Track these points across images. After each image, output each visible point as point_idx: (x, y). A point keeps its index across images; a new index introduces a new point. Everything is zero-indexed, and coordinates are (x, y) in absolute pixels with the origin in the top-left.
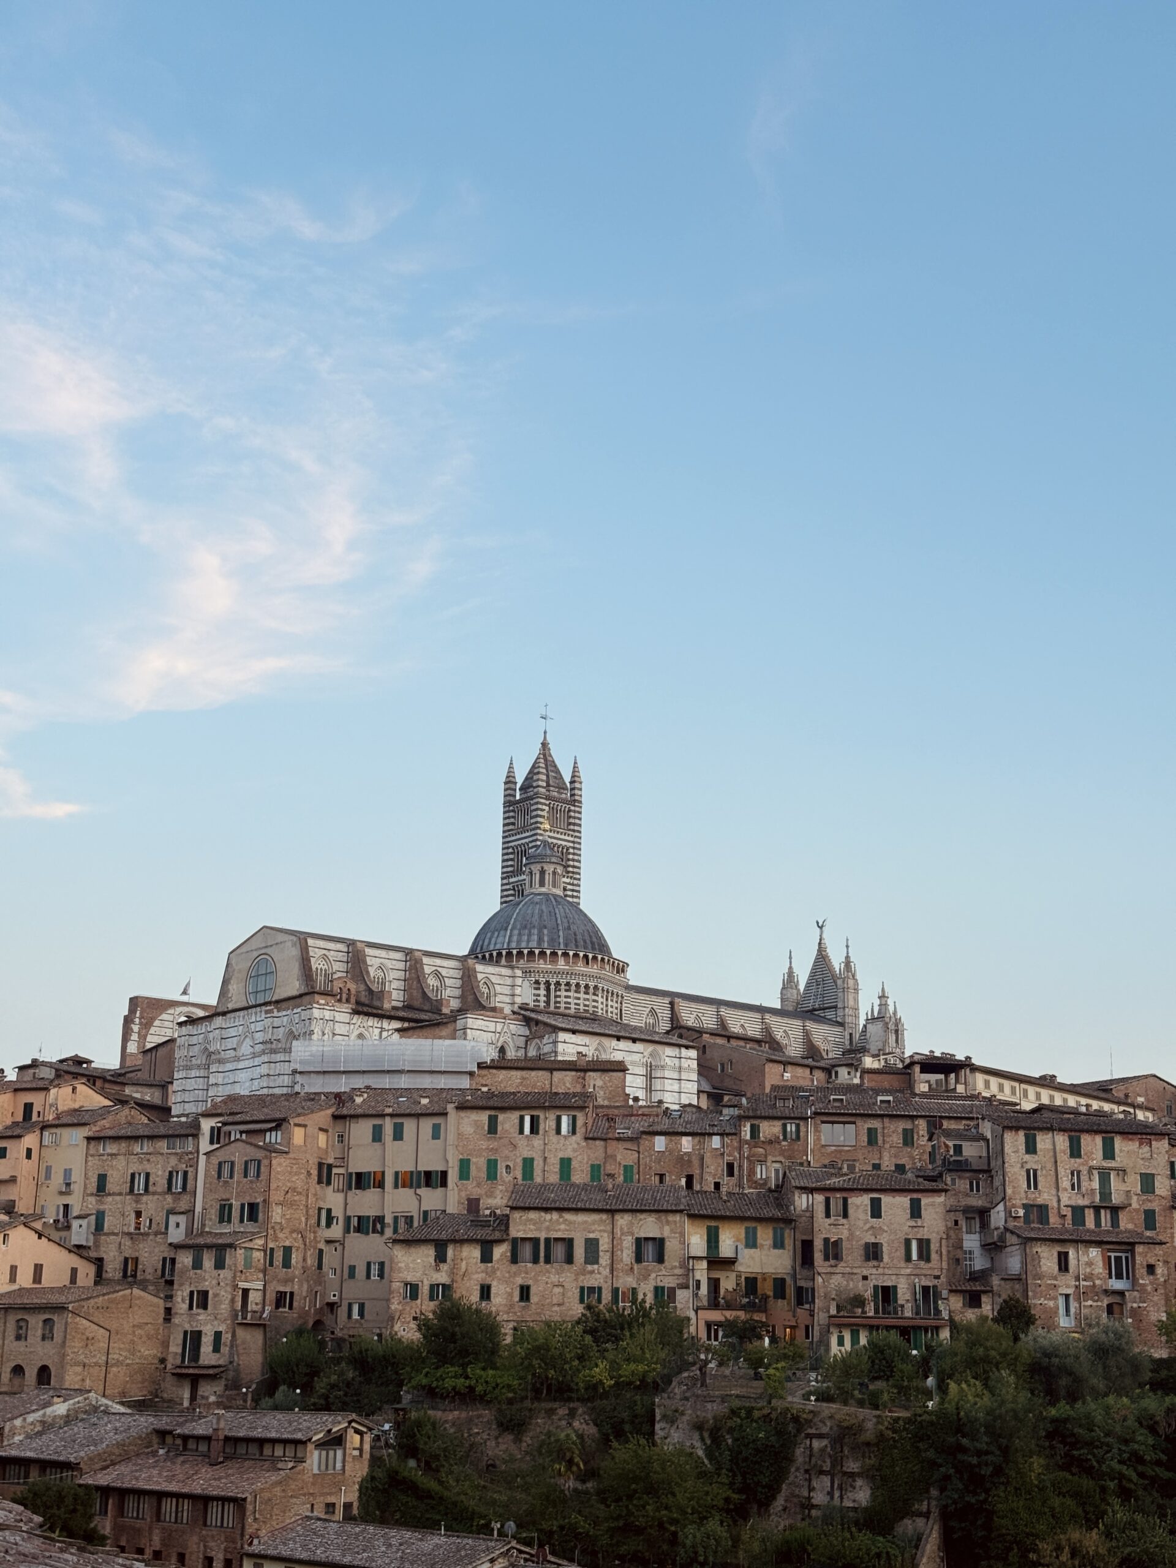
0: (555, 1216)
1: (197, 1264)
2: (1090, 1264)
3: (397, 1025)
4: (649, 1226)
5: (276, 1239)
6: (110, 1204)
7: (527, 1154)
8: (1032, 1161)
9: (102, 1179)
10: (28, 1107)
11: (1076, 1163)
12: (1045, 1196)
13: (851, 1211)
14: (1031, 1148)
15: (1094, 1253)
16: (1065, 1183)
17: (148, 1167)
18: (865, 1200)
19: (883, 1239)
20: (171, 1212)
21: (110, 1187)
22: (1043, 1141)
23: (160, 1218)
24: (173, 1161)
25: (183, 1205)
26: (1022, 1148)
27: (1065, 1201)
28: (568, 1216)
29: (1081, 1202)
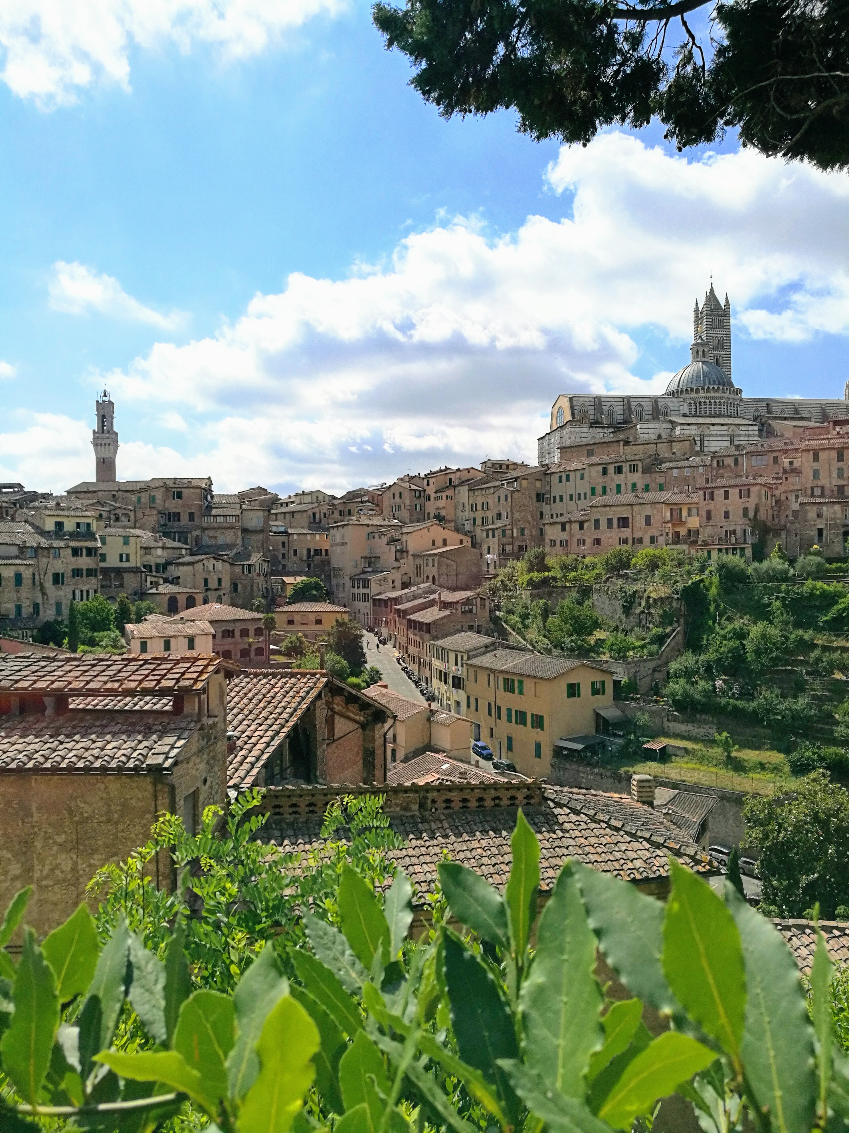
0: (608, 509)
1: (488, 537)
2: (834, 513)
3: (612, 430)
4: (648, 510)
5: (517, 525)
7: (618, 483)
8: (816, 466)
10: (451, 480)
11: (840, 465)
12: (823, 481)
13: (715, 497)
14: (816, 459)
15: (837, 507)
16: (835, 474)
18: (722, 492)
19: (730, 509)
21: (476, 509)
22: (822, 456)
26: (811, 459)
27: (834, 483)
28: (613, 508)
29: (842, 482)
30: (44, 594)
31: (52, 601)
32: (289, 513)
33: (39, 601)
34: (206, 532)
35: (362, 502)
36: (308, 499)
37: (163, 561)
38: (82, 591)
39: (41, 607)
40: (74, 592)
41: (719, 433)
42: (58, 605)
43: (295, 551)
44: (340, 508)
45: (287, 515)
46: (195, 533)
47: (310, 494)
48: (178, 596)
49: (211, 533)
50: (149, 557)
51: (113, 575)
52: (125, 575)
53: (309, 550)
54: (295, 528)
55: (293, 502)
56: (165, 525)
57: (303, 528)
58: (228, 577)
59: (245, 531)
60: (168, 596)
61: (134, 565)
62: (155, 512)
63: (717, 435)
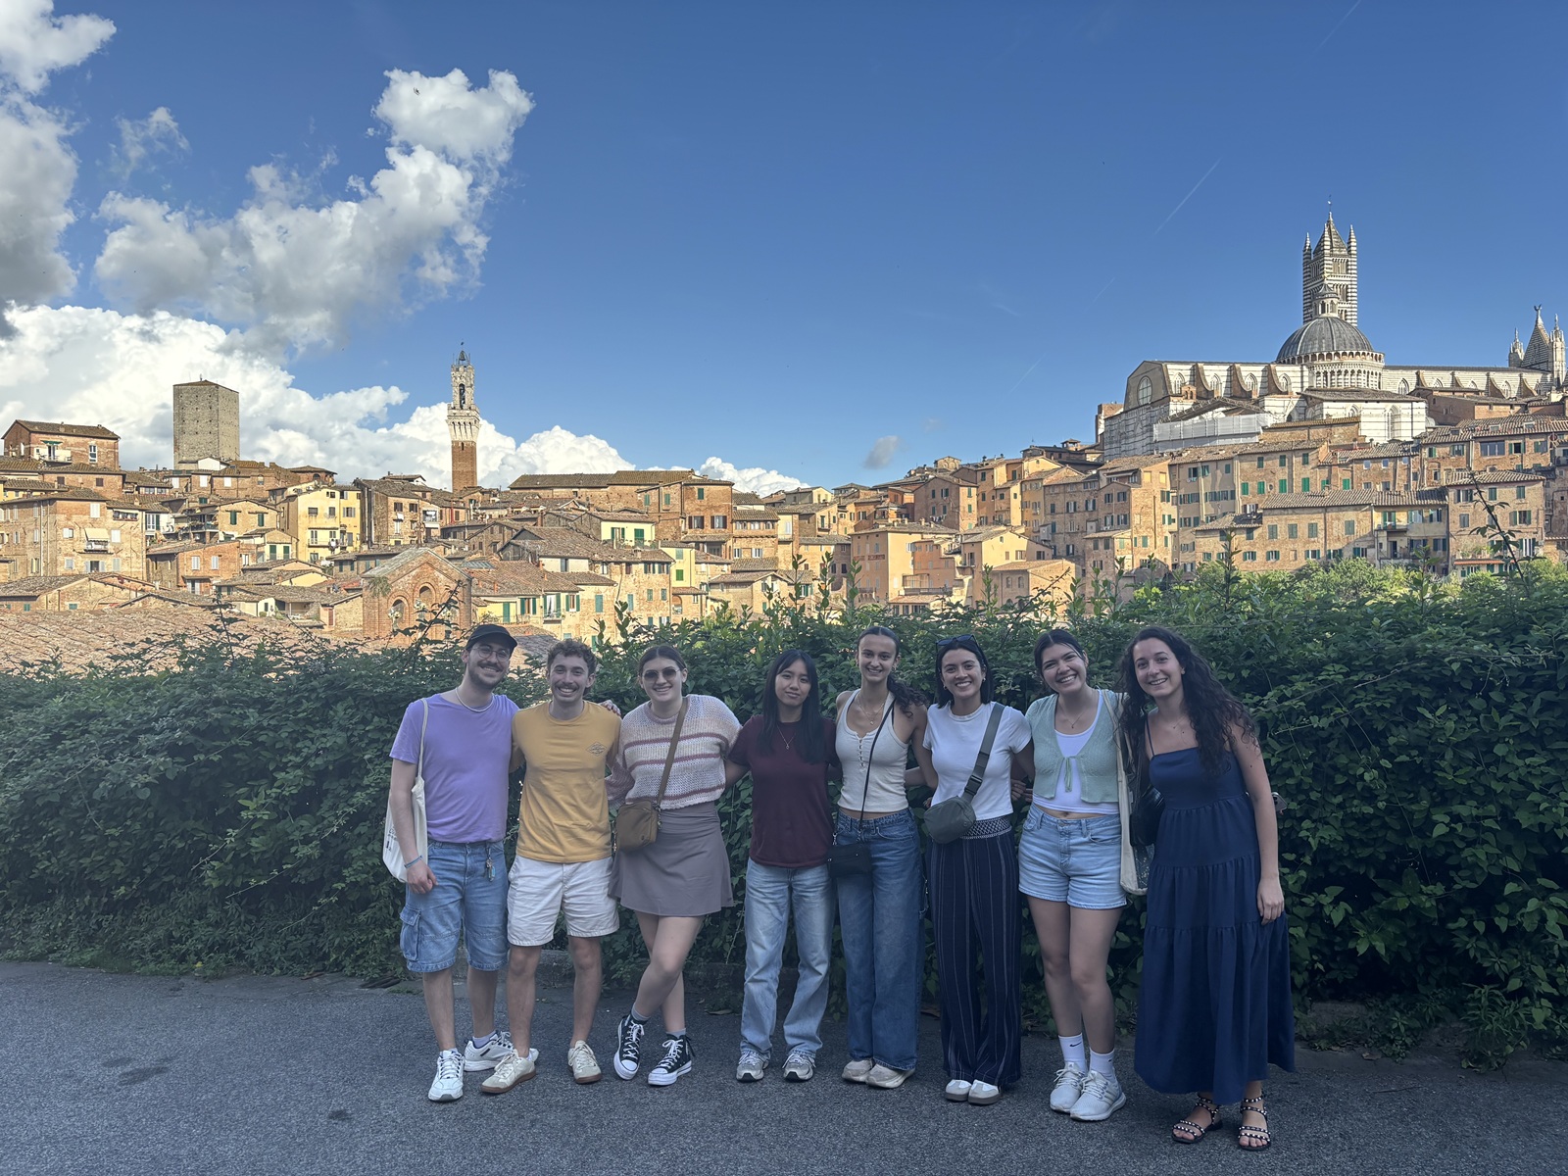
1: (1096, 547)
3: (1224, 409)
4: (1351, 515)
5: (1138, 532)
6: (1058, 518)
7: (1282, 478)
9: (1053, 506)
10: (1014, 472)
17: (1076, 499)
18: (1485, 490)
19: (1497, 512)
20: (1088, 521)
21: (1056, 510)
23: (1083, 524)
24: (1088, 494)
25: (1094, 517)
34: (738, 542)
41: (1374, 412)
49: (744, 543)
56: (686, 532)
61: (688, 585)
63: (1371, 415)
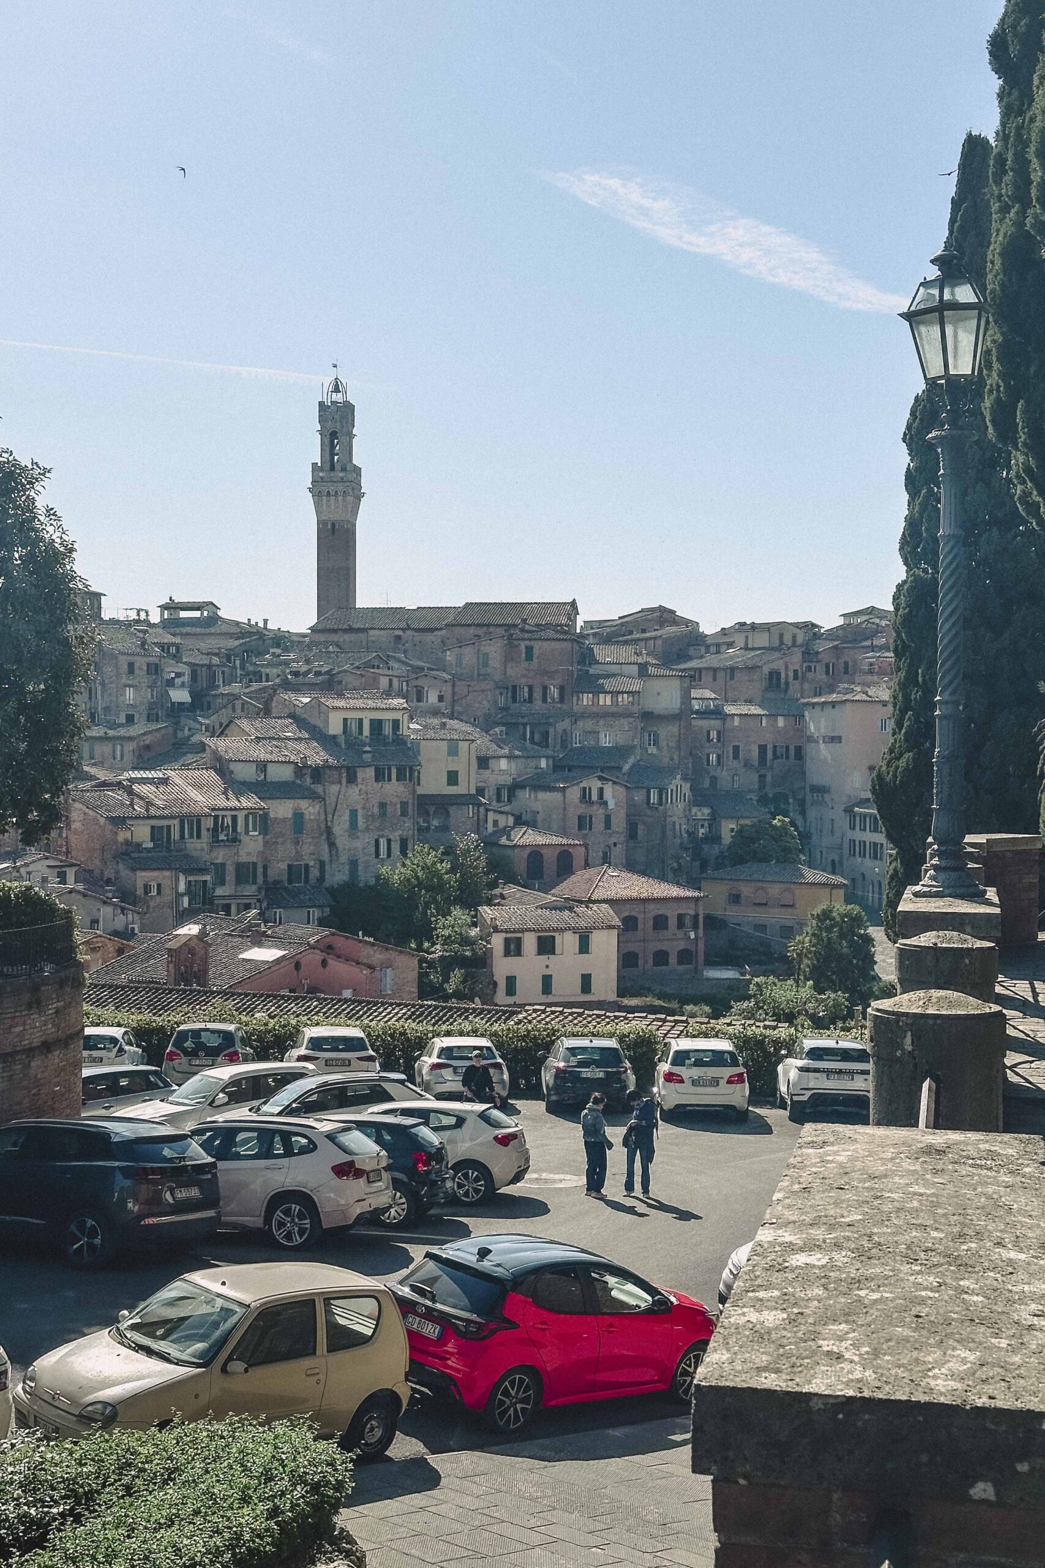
30: (332, 845)
31: (343, 859)
32: (725, 669)
33: (326, 857)
34: (580, 724)
35: (873, 648)
36: (762, 640)
37: (508, 780)
38: (389, 841)
39: (327, 867)
40: (377, 842)
42: (353, 864)
43: (736, 749)
44: (826, 658)
45: (720, 675)
46: (562, 726)
47: (767, 627)
48: (544, 851)
49: (588, 725)
50: (487, 773)
51: (432, 809)
52: (452, 810)
53: (763, 749)
54: (734, 701)
55: (730, 645)
56: (505, 709)
57: (749, 701)
58: (622, 814)
59: (648, 716)
60: (528, 850)
61: (464, 792)
62: (491, 685)
